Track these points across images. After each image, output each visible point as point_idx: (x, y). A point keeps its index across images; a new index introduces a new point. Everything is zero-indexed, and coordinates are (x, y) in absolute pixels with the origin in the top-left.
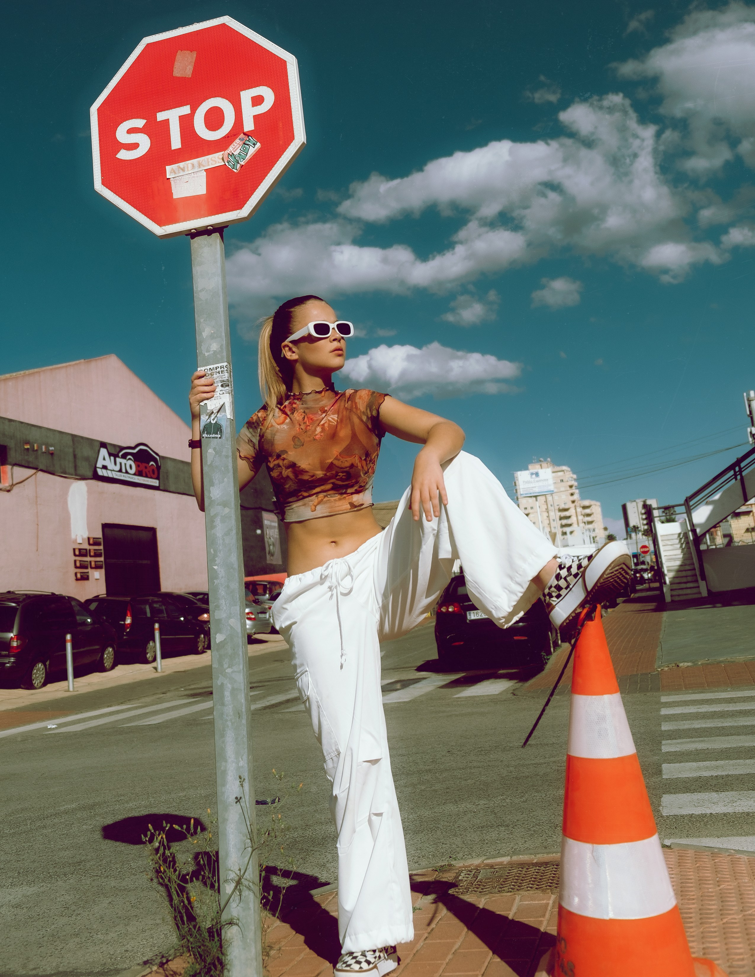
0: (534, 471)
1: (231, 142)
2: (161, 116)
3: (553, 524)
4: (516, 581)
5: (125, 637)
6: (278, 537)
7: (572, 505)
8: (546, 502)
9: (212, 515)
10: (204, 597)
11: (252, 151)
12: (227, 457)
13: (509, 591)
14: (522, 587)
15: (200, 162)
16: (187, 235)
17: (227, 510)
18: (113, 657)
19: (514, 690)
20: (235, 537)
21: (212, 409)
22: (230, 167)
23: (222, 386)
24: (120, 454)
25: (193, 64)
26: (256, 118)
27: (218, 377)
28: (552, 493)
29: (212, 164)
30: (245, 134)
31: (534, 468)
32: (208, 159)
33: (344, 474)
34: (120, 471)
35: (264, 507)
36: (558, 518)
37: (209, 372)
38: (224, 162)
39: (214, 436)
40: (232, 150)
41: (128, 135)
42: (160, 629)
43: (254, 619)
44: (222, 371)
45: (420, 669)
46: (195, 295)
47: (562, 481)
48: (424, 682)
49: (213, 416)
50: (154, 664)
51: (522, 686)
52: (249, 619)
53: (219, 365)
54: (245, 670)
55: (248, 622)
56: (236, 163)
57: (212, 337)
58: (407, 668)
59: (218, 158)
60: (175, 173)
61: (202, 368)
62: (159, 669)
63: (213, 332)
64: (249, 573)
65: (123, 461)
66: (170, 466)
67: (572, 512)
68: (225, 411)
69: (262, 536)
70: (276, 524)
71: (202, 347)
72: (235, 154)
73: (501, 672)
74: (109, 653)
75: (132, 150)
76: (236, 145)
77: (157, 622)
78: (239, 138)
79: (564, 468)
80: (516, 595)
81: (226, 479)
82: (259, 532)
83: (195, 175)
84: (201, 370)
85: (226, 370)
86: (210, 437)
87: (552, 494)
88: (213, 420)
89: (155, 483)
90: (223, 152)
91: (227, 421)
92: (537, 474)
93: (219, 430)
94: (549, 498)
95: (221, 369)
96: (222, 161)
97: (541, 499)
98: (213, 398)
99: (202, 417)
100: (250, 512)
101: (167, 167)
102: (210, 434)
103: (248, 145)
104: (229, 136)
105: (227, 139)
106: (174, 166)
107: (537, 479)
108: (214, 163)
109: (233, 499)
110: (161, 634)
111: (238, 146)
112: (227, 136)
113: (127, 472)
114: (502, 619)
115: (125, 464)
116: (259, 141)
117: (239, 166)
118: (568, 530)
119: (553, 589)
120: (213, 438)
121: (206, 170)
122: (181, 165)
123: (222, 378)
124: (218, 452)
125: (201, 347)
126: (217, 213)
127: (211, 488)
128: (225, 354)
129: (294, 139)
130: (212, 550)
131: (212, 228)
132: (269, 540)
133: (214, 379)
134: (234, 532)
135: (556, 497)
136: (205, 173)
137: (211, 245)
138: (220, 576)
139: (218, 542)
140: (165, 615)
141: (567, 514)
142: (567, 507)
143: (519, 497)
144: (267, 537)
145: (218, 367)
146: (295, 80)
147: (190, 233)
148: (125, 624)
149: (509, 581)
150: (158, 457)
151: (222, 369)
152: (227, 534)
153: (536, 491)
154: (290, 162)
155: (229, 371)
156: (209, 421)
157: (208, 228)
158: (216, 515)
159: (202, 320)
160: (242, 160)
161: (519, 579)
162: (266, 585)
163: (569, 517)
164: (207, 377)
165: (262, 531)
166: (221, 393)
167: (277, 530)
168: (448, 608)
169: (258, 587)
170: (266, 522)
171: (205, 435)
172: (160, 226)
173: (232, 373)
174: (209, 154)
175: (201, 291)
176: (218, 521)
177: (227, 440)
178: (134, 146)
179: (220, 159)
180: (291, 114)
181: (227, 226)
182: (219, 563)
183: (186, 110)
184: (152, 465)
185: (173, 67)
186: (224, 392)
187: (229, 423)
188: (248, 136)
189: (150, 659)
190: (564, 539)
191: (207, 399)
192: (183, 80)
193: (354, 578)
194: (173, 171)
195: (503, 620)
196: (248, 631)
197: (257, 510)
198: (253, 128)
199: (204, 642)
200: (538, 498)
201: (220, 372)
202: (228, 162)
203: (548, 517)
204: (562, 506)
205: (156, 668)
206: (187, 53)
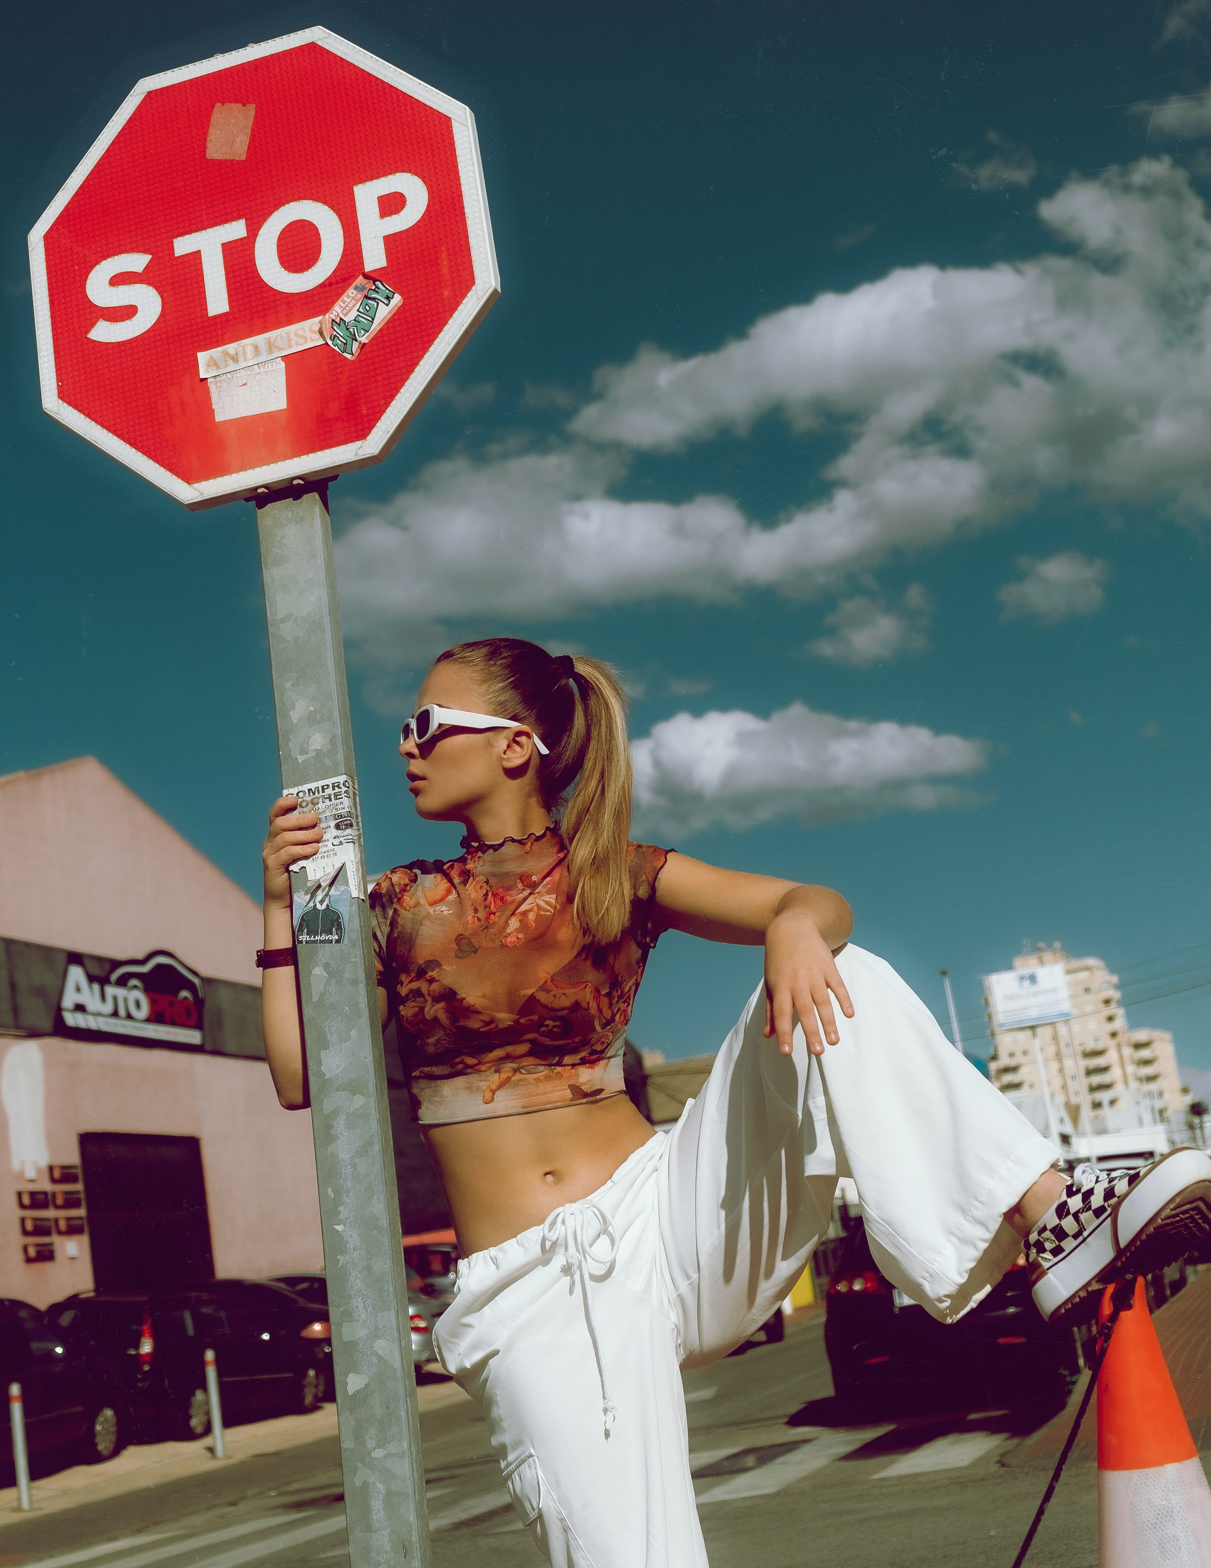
0: (1026, 971)
1: (339, 295)
2: (183, 246)
3: (1073, 1086)
4: (973, 1217)
5: (140, 1385)
7: (1111, 1043)
8: (1055, 1038)
9: (326, 1112)
10: (311, 1287)
11: (383, 312)
12: (354, 982)
13: (959, 1238)
14: (987, 1229)
15: (272, 340)
16: (247, 500)
17: (359, 1101)
18: (114, 1429)
19: (1003, 1455)
20: (379, 1159)
21: (318, 878)
22: (336, 348)
23: (338, 827)
24: (114, 977)
25: (249, 131)
26: (391, 242)
27: (328, 807)
28: (1066, 1018)
29: (297, 345)
30: (366, 276)
31: (1025, 965)
32: (288, 334)
33: (557, 1023)
34: (115, 1014)
36: (1082, 1072)
37: (308, 798)
38: (324, 339)
39: (324, 937)
40: (339, 311)
41: (113, 288)
42: (218, 1362)
43: (424, 1329)
44: (336, 795)
45: (795, 1420)
46: (271, 629)
47: (1087, 990)
48: (806, 1449)
49: (320, 895)
50: (207, 1441)
51: (1018, 1445)
52: (416, 1329)
53: (329, 781)
54: (414, 1450)
55: (415, 1337)
56: (349, 340)
57: (312, 720)
58: (767, 1419)
59: (311, 330)
60: (218, 367)
61: (291, 791)
62: (219, 1451)
63: (312, 709)
64: (409, 1229)
65: (120, 992)
66: (224, 998)
67: (1111, 1057)
68: (347, 883)
71: (290, 743)
72: (347, 319)
73: (973, 1416)
74: (106, 1420)
75: (122, 320)
76: (348, 300)
77: (211, 1346)
78: (353, 285)
79: (1092, 962)
80: (976, 1247)
81: (353, 1033)
83: (262, 370)
84: (289, 793)
85: (345, 792)
86: (315, 942)
87: (1066, 1021)
88: (321, 902)
89: (193, 1037)
90: (321, 317)
91: (351, 905)
92: (1033, 979)
93: (335, 924)
94: (1062, 1030)
95: (334, 789)
96: (318, 336)
97: (1045, 1033)
98: (318, 855)
99: (296, 898)
101: (198, 353)
102: (316, 933)
103: (374, 299)
104: (333, 281)
105: (327, 288)
106: (215, 352)
107: (1034, 989)
108: (302, 341)
109: (371, 1075)
110: (220, 1375)
111: (354, 302)
112: (327, 283)
113: (129, 1017)
114: (944, 1301)
115: (126, 1000)
116: (398, 289)
117: (356, 345)
118: (1104, 1097)
119: (1047, 1234)
120: (321, 942)
121: (285, 358)
122: (231, 348)
123: (337, 810)
124: (333, 973)
125: (287, 744)
126: (313, 450)
127: (323, 1054)
128: (340, 756)
129: (473, 283)
130: (330, 1190)
131: (302, 482)
133: (320, 814)
134: (377, 1147)
135: (1076, 1027)
136: (283, 364)
137: (302, 519)
138: (351, 1246)
139: (343, 1172)
140: (228, 1331)
141: (1100, 1061)
142: (1099, 1046)
143: (997, 1030)
145: (328, 785)
146: (472, 159)
147: (254, 494)
148: (138, 1355)
149: (958, 1218)
150: (196, 981)
151: (337, 790)
152: (362, 1152)
153: (1033, 1013)
154: (466, 332)
155: (351, 795)
156: (311, 904)
157: (295, 482)
158: (335, 1113)
159: (288, 685)
160: (363, 332)
161: (979, 1212)
162: (448, 1253)
163: (1105, 1069)
164: (305, 809)
166: (336, 842)
168: (851, 1284)
169: (431, 1257)
171: (304, 937)
172: (189, 483)
173: (357, 798)
174: (290, 322)
175: (282, 621)
176: (340, 1125)
177: (354, 946)
178: (127, 312)
179: (314, 332)
180: (466, 231)
181: (335, 478)
182: (347, 1218)
183: (236, 230)
184: (186, 998)
185: (205, 139)
186: (342, 839)
187: (355, 908)
188: (375, 281)
189: (199, 1430)
190: (1097, 1117)
191: (306, 857)
192: (226, 166)
193: (617, 1238)
194: (213, 363)
195: (947, 1303)
196: (415, 1357)
198: (384, 264)
199: (317, 1386)
200: (1039, 1031)
201: (333, 797)
202: (333, 338)
203: (1061, 1070)
204: (1091, 1046)
205: (211, 1450)
206: (235, 108)
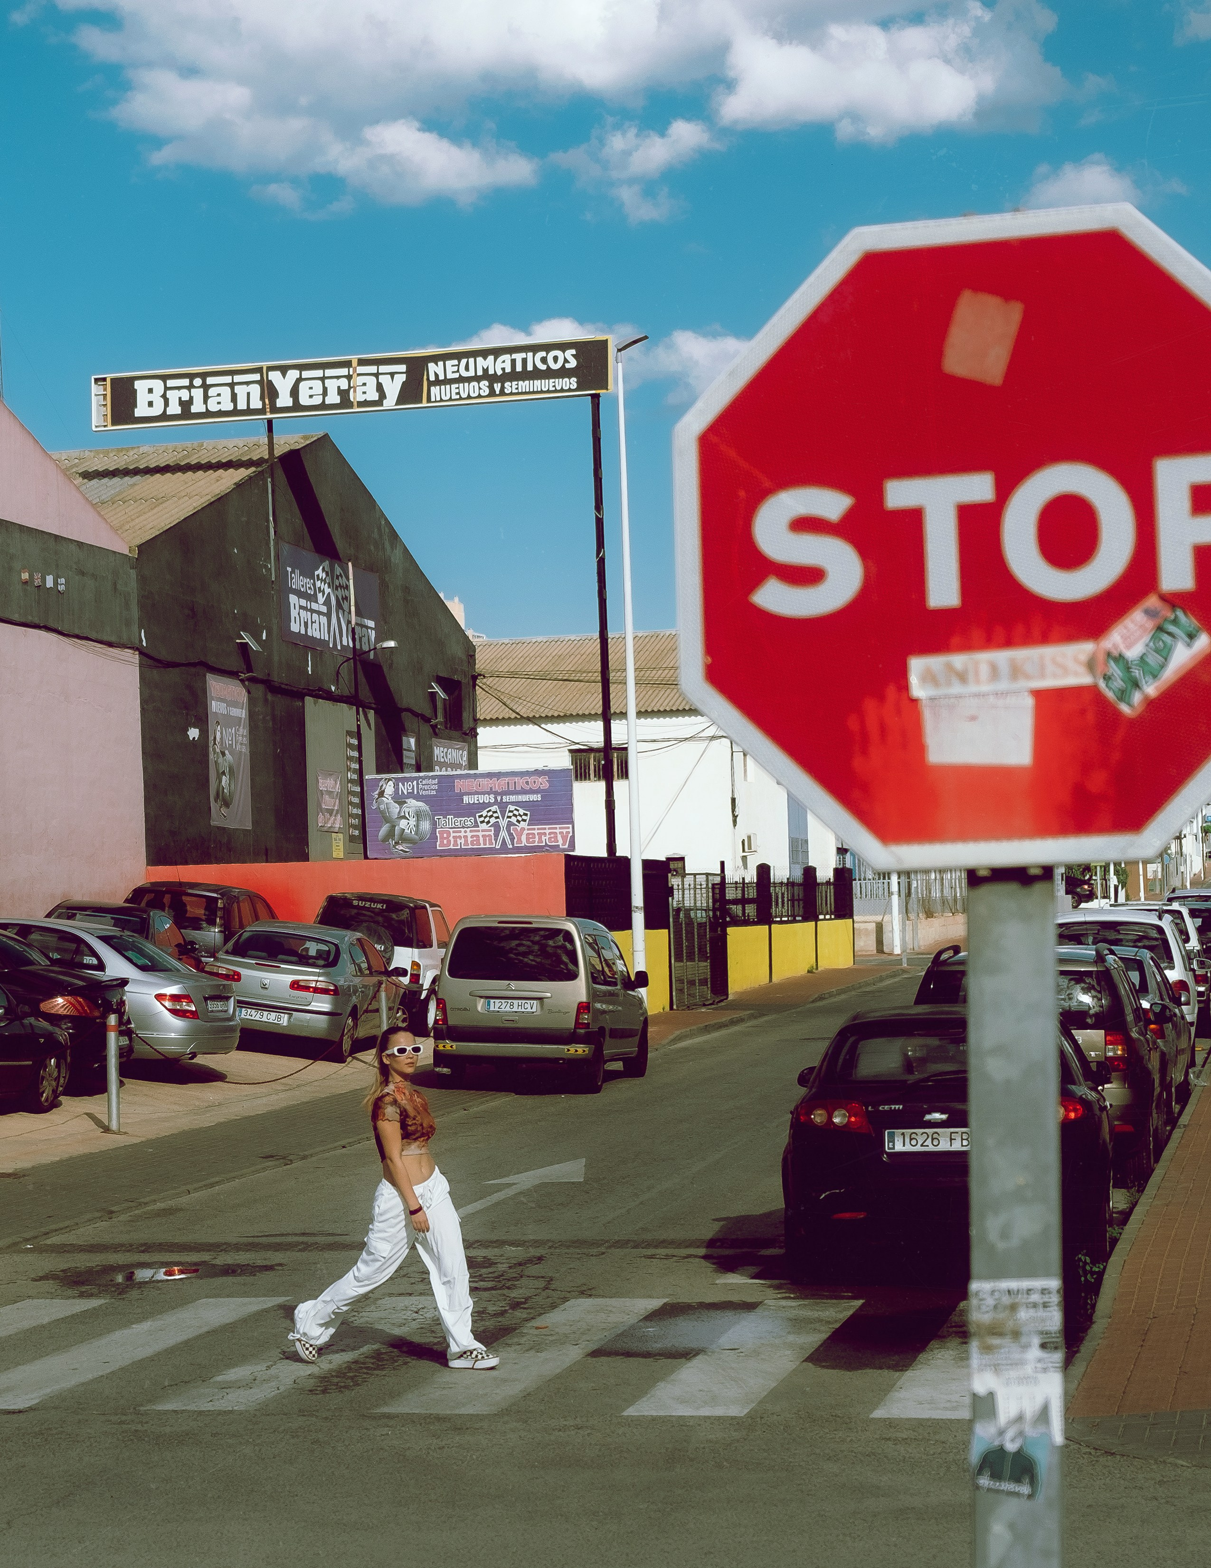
1: (1119, 617)
2: (898, 494)
6: (245, 750)
11: (1182, 656)
15: (1018, 662)
22: (1109, 694)
23: (1043, 1347)
25: (1010, 343)
26: (1203, 553)
27: (1031, 1318)
29: (1055, 676)
30: (1162, 597)
32: (1042, 658)
35: (212, 661)
37: (1005, 1299)
38: (1094, 678)
39: (1012, 1487)
40: (1118, 640)
41: (793, 536)
43: (194, 1015)
44: (1043, 1304)
49: (1011, 1432)
53: (1036, 1284)
56: (1129, 687)
57: (1019, 1196)
59: (1076, 660)
60: (936, 685)
63: (1021, 1181)
68: (1048, 1422)
69: (202, 747)
70: (241, 713)
71: (987, 1221)
72: (1128, 655)
75: (803, 586)
76: (1133, 628)
78: (1142, 606)
82: (194, 733)
83: (1000, 703)
85: (1058, 1304)
86: (1000, 1491)
88: (1014, 1441)
90: (1091, 644)
91: (1050, 1451)
93: (1028, 1473)
95: (1041, 1296)
96: (1086, 671)
98: (1014, 1376)
100: (174, 675)
101: (909, 658)
103: (1170, 634)
104: (1113, 594)
105: (1104, 603)
106: (934, 662)
108: (1063, 673)
111: (1141, 631)
112: (1105, 595)
116: (1206, 626)
117: (1138, 696)
120: (1008, 1493)
121: (1038, 694)
122: (959, 660)
123: (1043, 1324)
125: (983, 1221)
128: (1055, 1256)
132: (220, 760)
133: (1021, 1323)
136: (1031, 703)
144: (214, 750)
145: (1033, 1289)
151: (1045, 1297)
156: (999, 1441)
159: (991, 1144)
160: (1150, 679)
162: (216, 899)
165: (204, 733)
166: (1038, 1366)
167: (244, 731)
168: (830, 1116)
170: (215, 707)
171: (985, 1483)
174: (1047, 642)
178: (811, 575)
179: (1080, 663)
183: (979, 486)
185: (943, 343)
186: (1045, 1364)
187: (1054, 1455)
188: (1174, 606)
192: (971, 390)
194: (929, 678)
197: (193, 670)
198: (1190, 585)
201: (1039, 1306)
202: (1106, 679)
206: (992, 302)
